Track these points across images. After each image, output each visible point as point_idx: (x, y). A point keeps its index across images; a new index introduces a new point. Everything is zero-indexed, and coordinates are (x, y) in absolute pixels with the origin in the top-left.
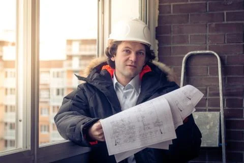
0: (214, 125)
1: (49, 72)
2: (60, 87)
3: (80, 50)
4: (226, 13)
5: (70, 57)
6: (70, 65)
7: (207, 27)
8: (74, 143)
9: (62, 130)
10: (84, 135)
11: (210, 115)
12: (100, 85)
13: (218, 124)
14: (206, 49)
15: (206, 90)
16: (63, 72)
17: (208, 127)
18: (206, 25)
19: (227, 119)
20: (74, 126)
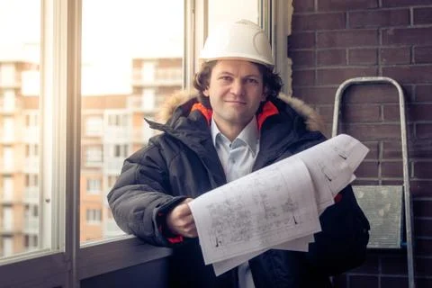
0: (393, 210)
1: (101, 116)
2: (121, 141)
3: (157, 77)
4: (414, 10)
5: (139, 90)
6: (139, 104)
7: (379, 34)
8: (143, 240)
9: (120, 218)
10: (158, 227)
11: (384, 191)
12: (189, 137)
13: (400, 207)
14: (377, 75)
15: (378, 147)
16: (126, 116)
17: (382, 212)
18: (378, 30)
19: (417, 199)
20: (141, 209)
